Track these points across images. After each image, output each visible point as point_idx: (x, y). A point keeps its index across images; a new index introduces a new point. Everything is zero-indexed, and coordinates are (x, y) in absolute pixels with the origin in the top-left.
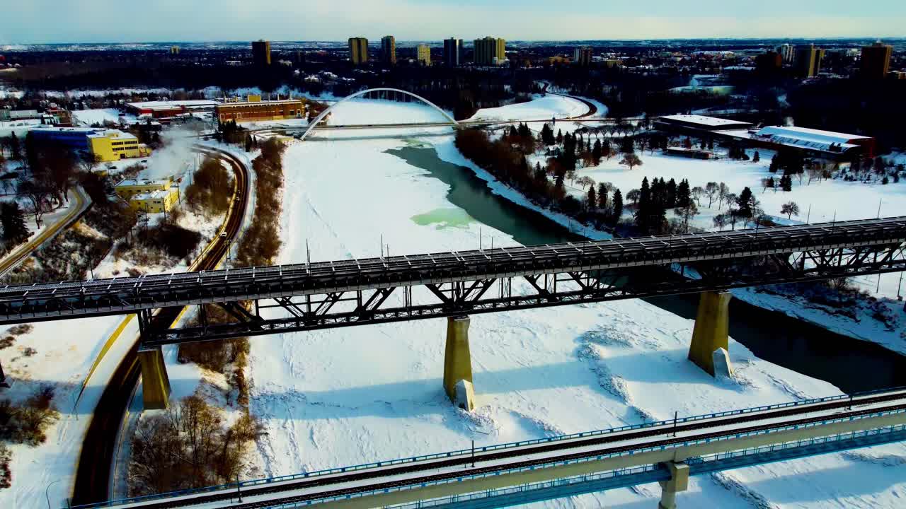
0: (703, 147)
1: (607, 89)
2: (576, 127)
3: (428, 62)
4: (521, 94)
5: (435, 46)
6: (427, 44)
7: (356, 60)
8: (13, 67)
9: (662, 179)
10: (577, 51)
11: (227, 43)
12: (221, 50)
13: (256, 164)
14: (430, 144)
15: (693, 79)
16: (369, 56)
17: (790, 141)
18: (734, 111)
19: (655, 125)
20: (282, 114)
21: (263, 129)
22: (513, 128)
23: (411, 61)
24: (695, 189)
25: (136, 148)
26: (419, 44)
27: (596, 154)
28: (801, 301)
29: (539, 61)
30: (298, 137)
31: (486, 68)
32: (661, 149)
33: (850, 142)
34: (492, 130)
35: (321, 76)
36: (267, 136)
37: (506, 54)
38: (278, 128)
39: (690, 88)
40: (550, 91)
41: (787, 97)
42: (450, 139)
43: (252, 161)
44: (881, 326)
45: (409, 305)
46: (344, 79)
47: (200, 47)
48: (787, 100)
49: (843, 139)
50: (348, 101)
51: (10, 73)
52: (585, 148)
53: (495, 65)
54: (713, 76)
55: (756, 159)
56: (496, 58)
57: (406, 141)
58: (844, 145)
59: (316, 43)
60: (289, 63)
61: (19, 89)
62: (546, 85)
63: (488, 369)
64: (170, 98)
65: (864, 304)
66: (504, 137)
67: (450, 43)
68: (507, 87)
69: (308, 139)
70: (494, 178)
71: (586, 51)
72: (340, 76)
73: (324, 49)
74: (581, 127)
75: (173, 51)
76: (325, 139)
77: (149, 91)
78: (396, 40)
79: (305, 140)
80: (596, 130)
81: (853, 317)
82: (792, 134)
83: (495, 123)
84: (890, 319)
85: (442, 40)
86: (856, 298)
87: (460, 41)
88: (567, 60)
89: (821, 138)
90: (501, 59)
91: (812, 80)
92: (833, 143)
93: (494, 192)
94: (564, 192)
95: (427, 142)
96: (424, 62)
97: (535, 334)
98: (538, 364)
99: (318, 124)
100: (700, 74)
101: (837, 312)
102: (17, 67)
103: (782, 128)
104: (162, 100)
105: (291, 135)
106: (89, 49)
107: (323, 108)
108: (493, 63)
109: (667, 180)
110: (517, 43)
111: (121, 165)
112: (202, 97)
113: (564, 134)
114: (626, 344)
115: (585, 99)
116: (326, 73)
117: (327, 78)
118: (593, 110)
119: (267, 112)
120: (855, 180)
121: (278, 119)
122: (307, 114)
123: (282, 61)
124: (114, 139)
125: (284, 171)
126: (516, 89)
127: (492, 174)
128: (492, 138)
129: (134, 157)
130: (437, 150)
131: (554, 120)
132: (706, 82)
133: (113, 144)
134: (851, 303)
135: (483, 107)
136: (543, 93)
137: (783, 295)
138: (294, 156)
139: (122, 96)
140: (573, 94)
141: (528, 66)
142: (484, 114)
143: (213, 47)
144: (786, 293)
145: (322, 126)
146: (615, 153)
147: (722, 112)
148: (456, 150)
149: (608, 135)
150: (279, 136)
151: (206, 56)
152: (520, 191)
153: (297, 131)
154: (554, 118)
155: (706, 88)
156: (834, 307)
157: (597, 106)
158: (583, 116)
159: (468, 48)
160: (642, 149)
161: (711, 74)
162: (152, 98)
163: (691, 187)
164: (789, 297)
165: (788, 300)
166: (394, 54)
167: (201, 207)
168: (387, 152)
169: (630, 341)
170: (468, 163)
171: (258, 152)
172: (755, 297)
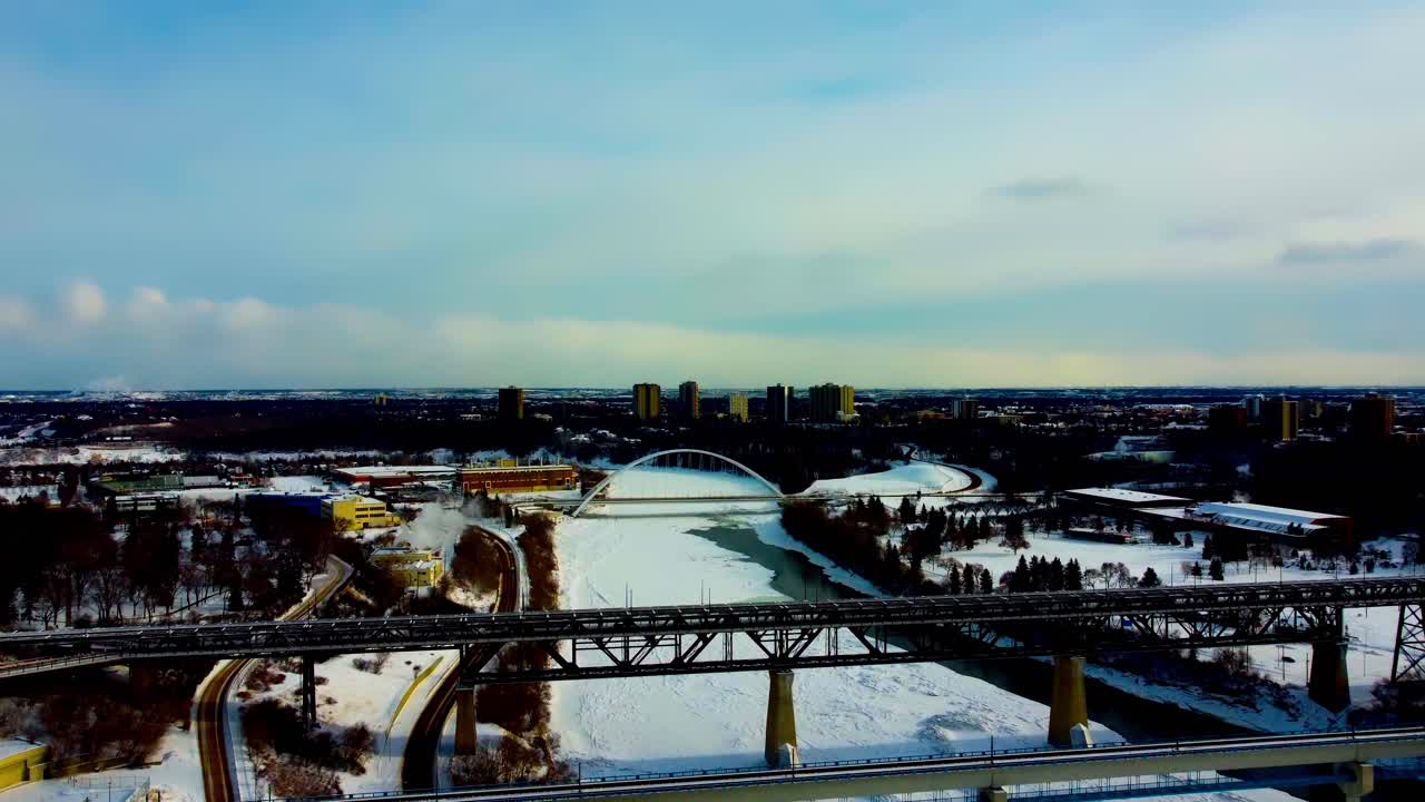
0: (1119, 529)
1: (997, 455)
2: (948, 503)
3: (745, 416)
4: (875, 461)
5: (753, 395)
6: (743, 393)
7: (642, 414)
8: (167, 421)
9: (1043, 559)
10: (956, 403)
11: (447, 391)
12: (443, 400)
13: (521, 541)
14: (747, 524)
15: (1120, 441)
16: (661, 410)
17: (1238, 520)
18: (1171, 485)
19: (1059, 501)
20: (544, 483)
21: (524, 501)
22: (861, 502)
23: (720, 415)
24: (1088, 572)
25: (383, 515)
26: (733, 392)
27: (970, 535)
28: (1195, 690)
29: (902, 417)
30: (569, 513)
31: (826, 426)
32: (1060, 532)
33: (1317, 522)
34: (833, 506)
35: (593, 435)
36: (531, 510)
37: (857, 408)
38: (542, 500)
39: (1113, 453)
40: (917, 457)
41: (1250, 465)
42: (773, 518)
43: (516, 538)
44: (1284, 715)
45: (729, 659)
46: (626, 439)
47: (411, 395)
48: (1251, 470)
49: (1308, 519)
50: (632, 469)
51: (164, 428)
52: (957, 527)
53: (840, 422)
54: (1148, 438)
55: (1189, 543)
56: (841, 413)
57: (715, 520)
58: (1307, 526)
59: (578, 390)
60: (548, 417)
61: (180, 449)
62: (912, 450)
63: (815, 746)
64: (386, 463)
65: (1263, 690)
66: (848, 513)
67: (776, 392)
68: (856, 452)
69: (582, 515)
70: (832, 564)
71: (969, 404)
72: (620, 435)
73: (590, 399)
74: (956, 502)
75: (377, 401)
76: (605, 516)
77: (359, 454)
78: (699, 387)
79: (577, 517)
80: (977, 507)
81: (1253, 706)
82: (1243, 512)
83: (837, 498)
84: (1293, 706)
85: (764, 387)
86: (1256, 685)
87: (791, 389)
88: (943, 416)
89: (1277, 517)
90: (848, 414)
91: (1289, 444)
92: (1292, 524)
93: (832, 579)
94: (923, 576)
95: (743, 522)
96: (739, 416)
97: (872, 719)
98: (873, 743)
99: (596, 497)
100: (1131, 435)
101: (1236, 702)
102: (173, 422)
103: (1229, 504)
104: (376, 465)
105: (560, 510)
106: (254, 397)
107: (600, 477)
108: (837, 418)
109: (1050, 560)
110: (877, 391)
111: (370, 534)
112: (430, 462)
113: (928, 509)
114: (977, 727)
115: (966, 468)
116: (600, 432)
117: (603, 438)
118: (976, 482)
119: (526, 481)
120: (1315, 569)
121: (540, 490)
122: (579, 484)
123: (538, 415)
124: (359, 505)
125: (556, 552)
126: (868, 454)
127: (830, 558)
128: (832, 515)
129: (379, 527)
130: (758, 531)
131: (919, 495)
132: (1138, 446)
133: (358, 510)
134: (1250, 691)
135: (821, 478)
136: (907, 460)
137: (1176, 686)
138: (566, 534)
139: (322, 459)
140: (948, 462)
141: (886, 424)
142: (821, 486)
143: (429, 396)
144: (1179, 683)
145: (601, 499)
146: (996, 534)
147: (1156, 486)
148: (783, 531)
149: (993, 513)
150: (545, 511)
151: (426, 408)
152: (866, 576)
153: (567, 506)
154: (919, 492)
155: (1135, 454)
156: (1232, 696)
157: (981, 477)
158: (962, 490)
159: (803, 400)
160: (1033, 530)
161: (1146, 435)
162: (364, 462)
163: (1083, 570)
164: (1183, 688)
165: (1181, 692)
166: (697, 406)
167: (468, 584)
168: (689, 532)
169: (983, 725)
170: (799, 547)
171: (522, 529)
172: (1146, 689)
